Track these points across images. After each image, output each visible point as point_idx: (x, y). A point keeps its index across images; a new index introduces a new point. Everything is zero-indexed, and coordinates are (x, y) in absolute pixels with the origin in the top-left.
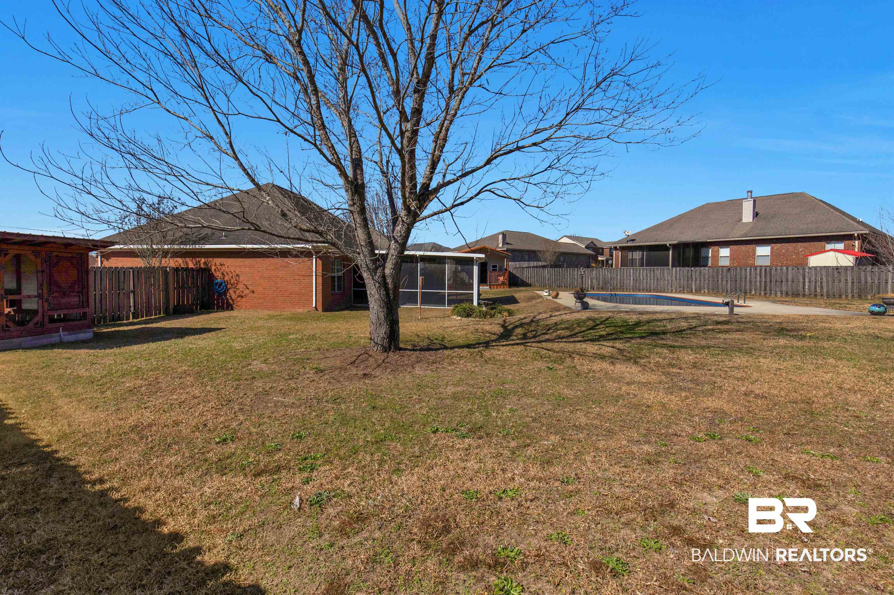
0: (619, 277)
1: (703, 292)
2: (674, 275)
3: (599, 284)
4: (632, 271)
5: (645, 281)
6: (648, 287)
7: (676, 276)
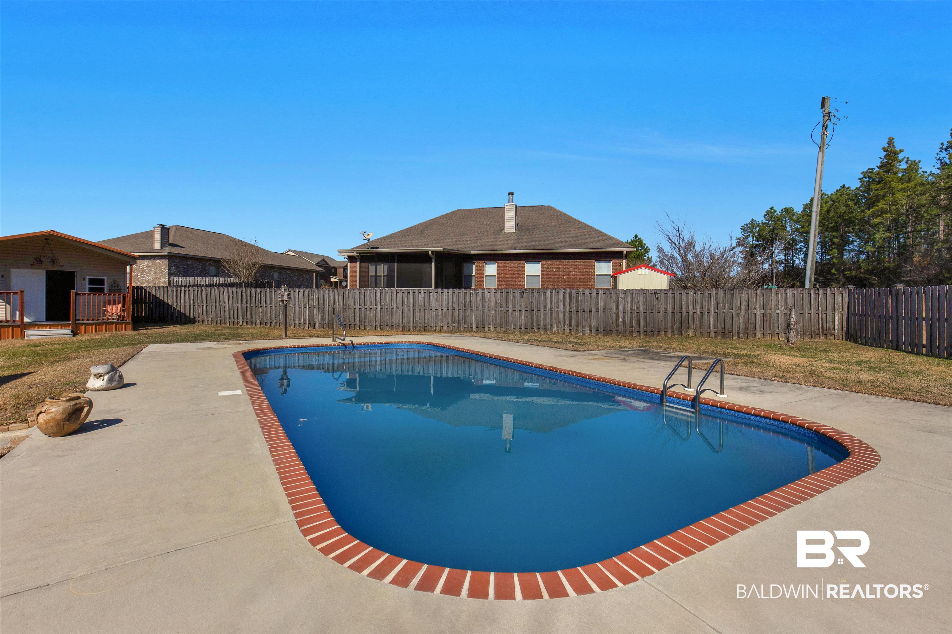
0: (357, 305)
1: (486, 329)
2: (445, 301)
3: (323, 318)
4: (378, 294)
5: (400, 311)
6: (405, 321)
7: (448, 303)
